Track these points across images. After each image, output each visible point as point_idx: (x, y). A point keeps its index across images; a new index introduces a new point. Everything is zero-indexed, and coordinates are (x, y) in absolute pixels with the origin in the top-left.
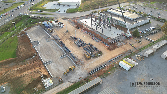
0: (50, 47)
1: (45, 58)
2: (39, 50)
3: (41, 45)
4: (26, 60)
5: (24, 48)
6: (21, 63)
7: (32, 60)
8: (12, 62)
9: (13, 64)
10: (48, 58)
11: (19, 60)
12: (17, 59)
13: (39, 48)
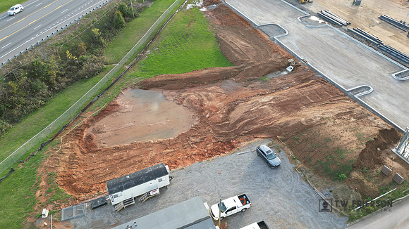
0: (329, 43)
1: (337, 75)
2: (298, 51)
3: (297, 37)
4: (270, 76)
5: (243, 43)
6: (258, 83)
7: (291, 79)
8: (228, 78)
9: (231, 83)
10: (348, 78)
11: (247, 76)
12: (240, 70)
13: (294, 44)
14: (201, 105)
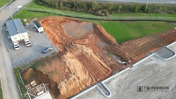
2: (142, 64)
6: (106, 53)
14: (85, 38)
